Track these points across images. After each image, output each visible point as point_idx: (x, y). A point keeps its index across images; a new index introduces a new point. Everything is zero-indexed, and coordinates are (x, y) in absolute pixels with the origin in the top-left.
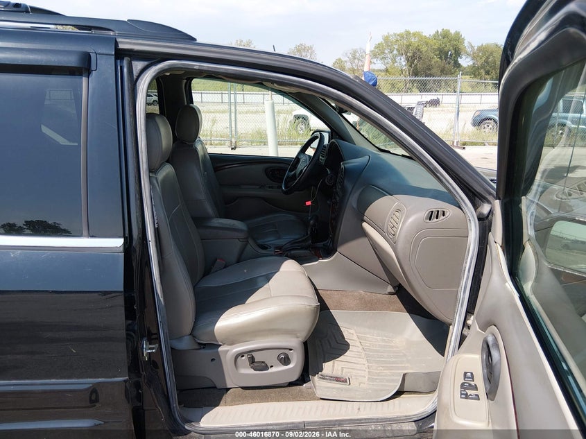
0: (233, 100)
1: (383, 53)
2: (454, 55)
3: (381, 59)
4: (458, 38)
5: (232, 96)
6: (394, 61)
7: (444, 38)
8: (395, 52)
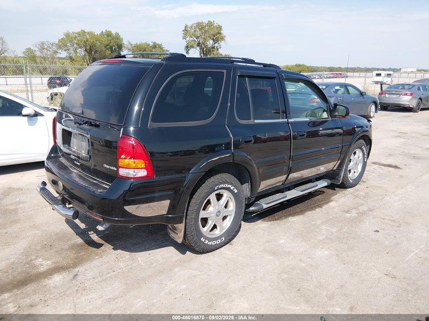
0: (28, 83)
1: (66, 46)
2: (117, 49)
3: (65, 50)
4: (118, 37)
5: (28, 79)
6: (75, 52)
7: (108, 36)
8: (75, 46)
